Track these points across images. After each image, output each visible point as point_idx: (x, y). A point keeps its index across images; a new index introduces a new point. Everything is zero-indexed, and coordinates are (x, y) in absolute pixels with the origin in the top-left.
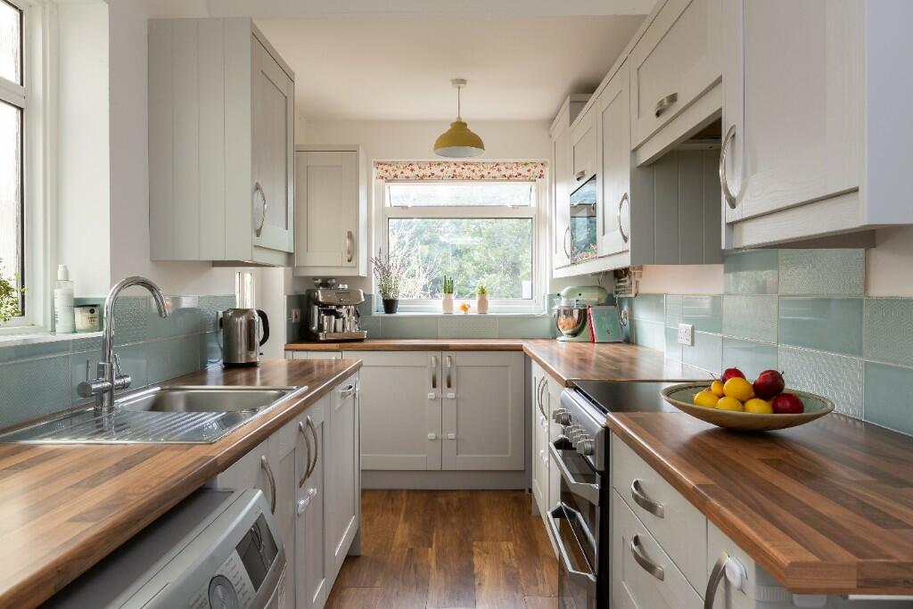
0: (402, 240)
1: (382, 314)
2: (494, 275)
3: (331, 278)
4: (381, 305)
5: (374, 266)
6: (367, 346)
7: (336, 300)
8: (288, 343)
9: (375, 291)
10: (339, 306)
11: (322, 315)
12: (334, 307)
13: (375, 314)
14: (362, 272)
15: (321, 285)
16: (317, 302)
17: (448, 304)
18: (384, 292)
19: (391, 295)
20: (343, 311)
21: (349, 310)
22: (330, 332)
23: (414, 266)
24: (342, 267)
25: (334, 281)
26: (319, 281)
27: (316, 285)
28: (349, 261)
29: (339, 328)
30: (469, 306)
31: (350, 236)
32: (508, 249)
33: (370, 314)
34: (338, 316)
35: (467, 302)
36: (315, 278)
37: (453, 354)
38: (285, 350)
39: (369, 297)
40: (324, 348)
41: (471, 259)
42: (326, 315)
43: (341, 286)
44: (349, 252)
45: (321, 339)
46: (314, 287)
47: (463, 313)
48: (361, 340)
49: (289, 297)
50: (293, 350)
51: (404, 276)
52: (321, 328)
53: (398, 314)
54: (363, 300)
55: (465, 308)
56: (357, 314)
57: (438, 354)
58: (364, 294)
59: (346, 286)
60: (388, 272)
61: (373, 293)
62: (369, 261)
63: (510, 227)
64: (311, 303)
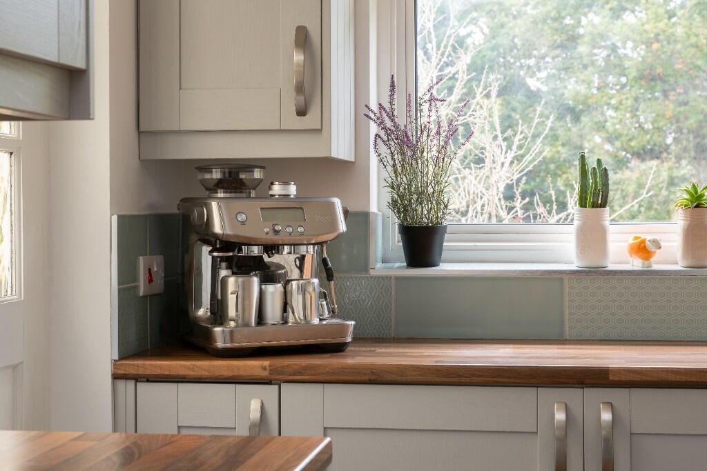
0: (449, 70)
1: (398, 266)
2: (655, 163)
3: (249, 165)
4: (396, 241)
5: (374, 128)
6: (356, 369)
7: (263, 231)
8: (121, 358)
9: (378, 201)
10: (272, 248)
11: (223, 273)
12: (256, 251)
13: (378, 268)
14: (341, 148)
15: (220, 184)
16: (208, 238)
17: (592, 237)
18: (401, 204)
19: (424, 214)
20: (285, 259)
21: (302, 258)
22: (247, 325)
23: (481, 138)
24: (280, 130)
25: (257, 174)
26: (216, 175)
27: (204, 183)
28: (302, 112)
29: (273, 311)
30: (657, 245)
31: (303, 38)
32: (686, 104)
33: (365, 266)
34: (269, 275)
35: (647, 230)
36: (204, 166)
37: (619, 395)
38: (116, 377)
39: (360, 220)
40: (226, 373)
41: (601, 127)
42: (234, 274)
43: (277, 189)
44: (300, 89)
45: (220, 344)
46: (201, 192)
47: (636, 264)
48: (337, 348)
49: (122, 220)
50: (137, 379)
51: (456, 164)
52: (219, 312)
53: (445, 268)
54: (342, 227)
55: (642, 249)
56: (327, 271)
57: (573, 395)
58: (346, 212)
59: (292, 189)
60: (414, 148)
61: (373, 208)
62: (361, 113)
63: (693, 51)
64: (194, 237)
